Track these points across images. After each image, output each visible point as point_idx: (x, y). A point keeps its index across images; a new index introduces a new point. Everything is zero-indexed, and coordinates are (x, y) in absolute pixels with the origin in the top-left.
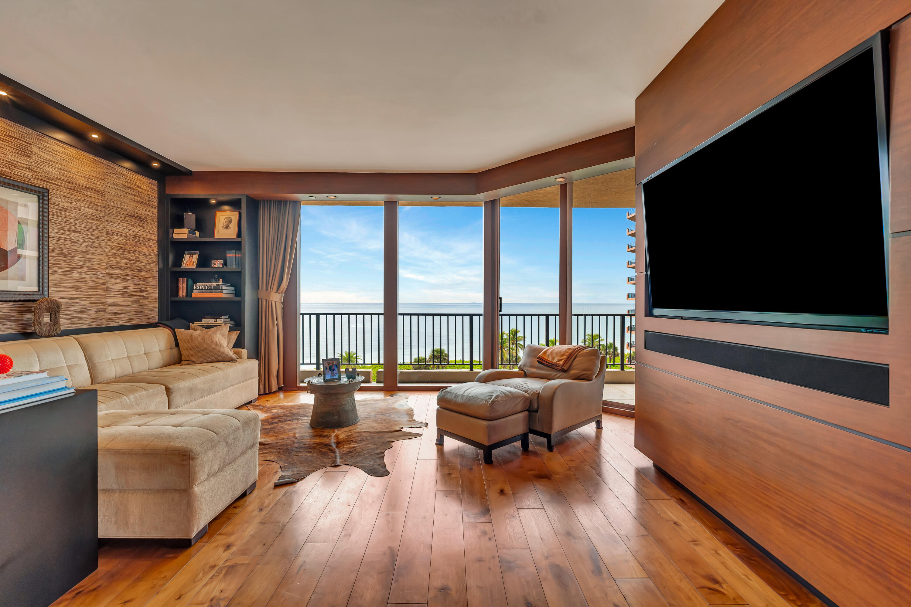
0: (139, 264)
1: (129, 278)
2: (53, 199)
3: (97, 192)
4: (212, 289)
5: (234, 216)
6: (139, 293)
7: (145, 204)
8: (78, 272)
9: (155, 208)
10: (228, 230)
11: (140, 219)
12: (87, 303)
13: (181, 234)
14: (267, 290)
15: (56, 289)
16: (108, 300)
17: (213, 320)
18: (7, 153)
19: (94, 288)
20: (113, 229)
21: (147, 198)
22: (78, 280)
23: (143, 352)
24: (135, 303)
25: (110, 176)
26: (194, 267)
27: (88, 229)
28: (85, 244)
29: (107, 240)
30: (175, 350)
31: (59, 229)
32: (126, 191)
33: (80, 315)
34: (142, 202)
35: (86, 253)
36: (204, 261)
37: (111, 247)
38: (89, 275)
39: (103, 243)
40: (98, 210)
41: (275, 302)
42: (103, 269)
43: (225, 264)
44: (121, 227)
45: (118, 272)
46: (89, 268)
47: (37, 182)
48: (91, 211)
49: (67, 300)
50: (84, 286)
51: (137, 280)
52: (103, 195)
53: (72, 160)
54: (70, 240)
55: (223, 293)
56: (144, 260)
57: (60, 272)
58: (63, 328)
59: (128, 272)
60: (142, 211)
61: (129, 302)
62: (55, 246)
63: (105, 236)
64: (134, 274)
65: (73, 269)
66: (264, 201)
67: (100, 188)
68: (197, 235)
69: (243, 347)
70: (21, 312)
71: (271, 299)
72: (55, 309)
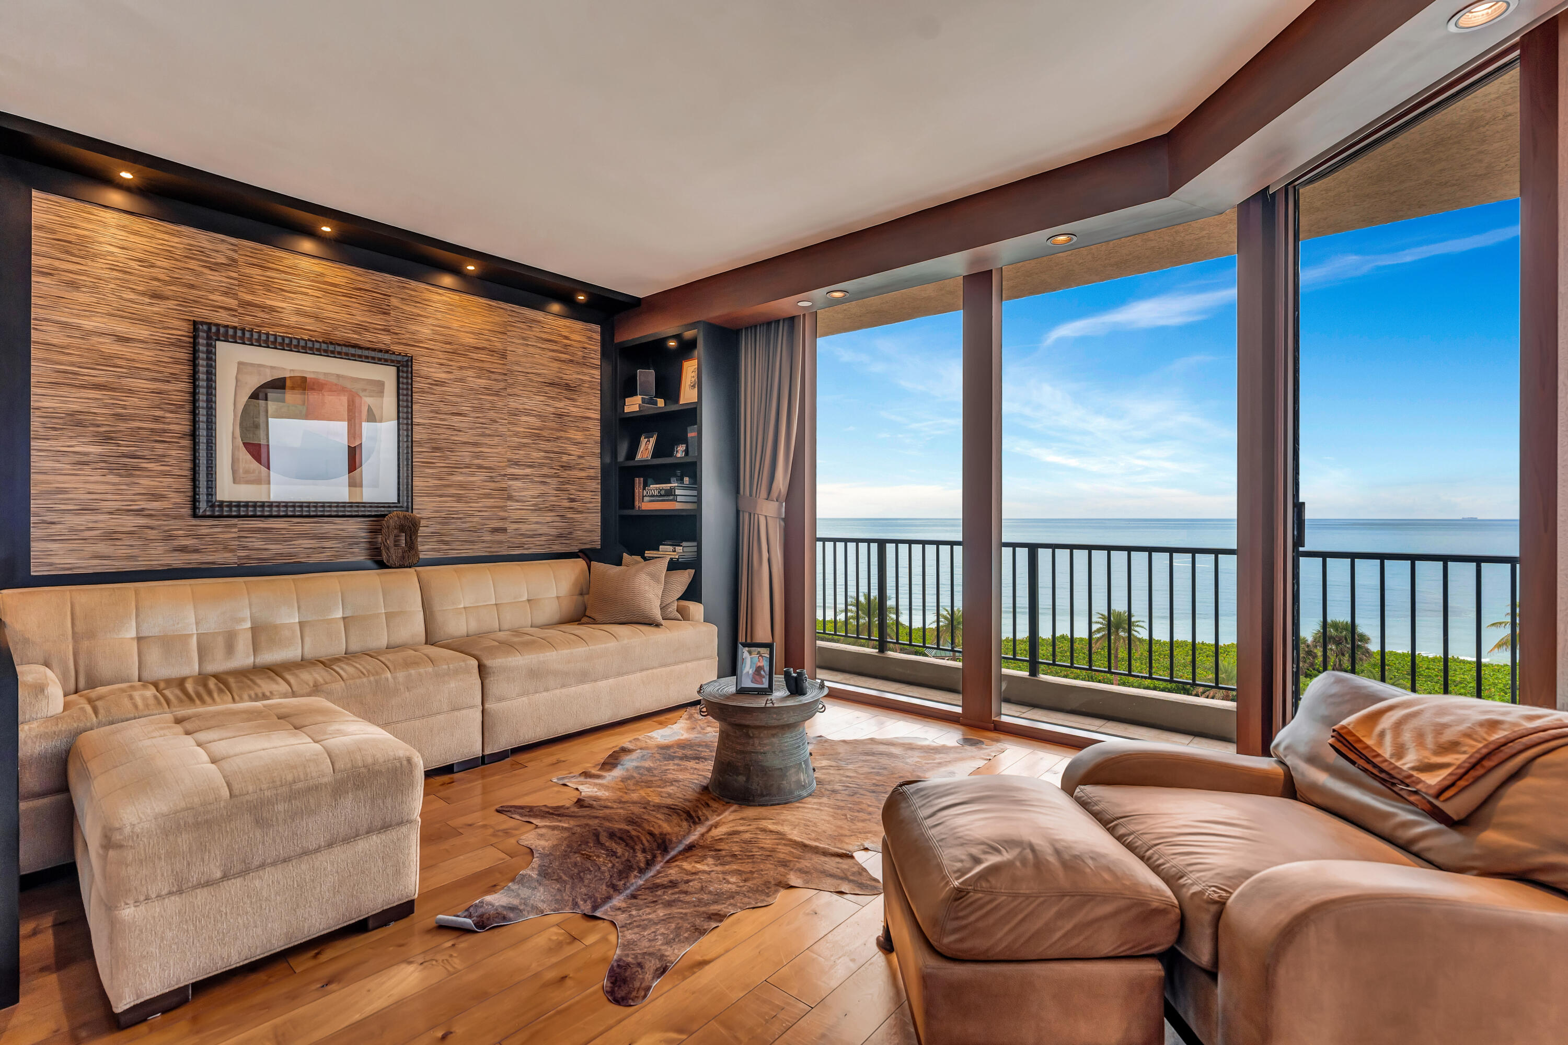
0: (565, 458)
1: (548, 480)
2: (421, 369)
3: (492, 351)
4: (663, 496)
6: (566, 504)
7: (578, 363)
8: (461, 473)
9: (596, 368)
11: (568, 387)
12: (476, 520)
13: (633, 405)
14: (751, 495)
15: (426, 499)
16: (511, 515)
17: (671, 548)
18: (354, 312)
19: (487, 496)
20: (521, 407)
21: (580, 353)
22: (461, 486)
24: (558, 519)
25: (514, 326)
26: (652, 457)
27: (479, 409)
28: (472, 432)
29: (509, 423)
31: (431, 412)
32: (543, 346)
33: (463, 536)
34: (571, 361)
35: (475, 444)
36: (662, 448)
37: (516, 434)
38: (479, 478)
39: (502, 429)
40: (495, 380)
41: (766, 516)
42: (504, 468)
43: (687, 452)
44: (535, 402)
45: (528, 471)
46: (480, 467)
47: (398, 349)
48: (483, 382)
49: (443, 515)
50: (471, 494)
51: (563, 483)
52: (503, 356)
53: (452, 310)
54: (450, 427)
55: (676, 501)
56: (575, 451)
57: (430, 475)
59: (545, 471)
60: (571, 374)
61: (549, 517)
62: (425, 436)
63: (506, 417)
64: (556, 473)
65: (454, 468)
67: (499, 346)
68: (659, 405)
69: (698, 600)
70: (375, 531)
71: (758, 512)
72: (410, 528)
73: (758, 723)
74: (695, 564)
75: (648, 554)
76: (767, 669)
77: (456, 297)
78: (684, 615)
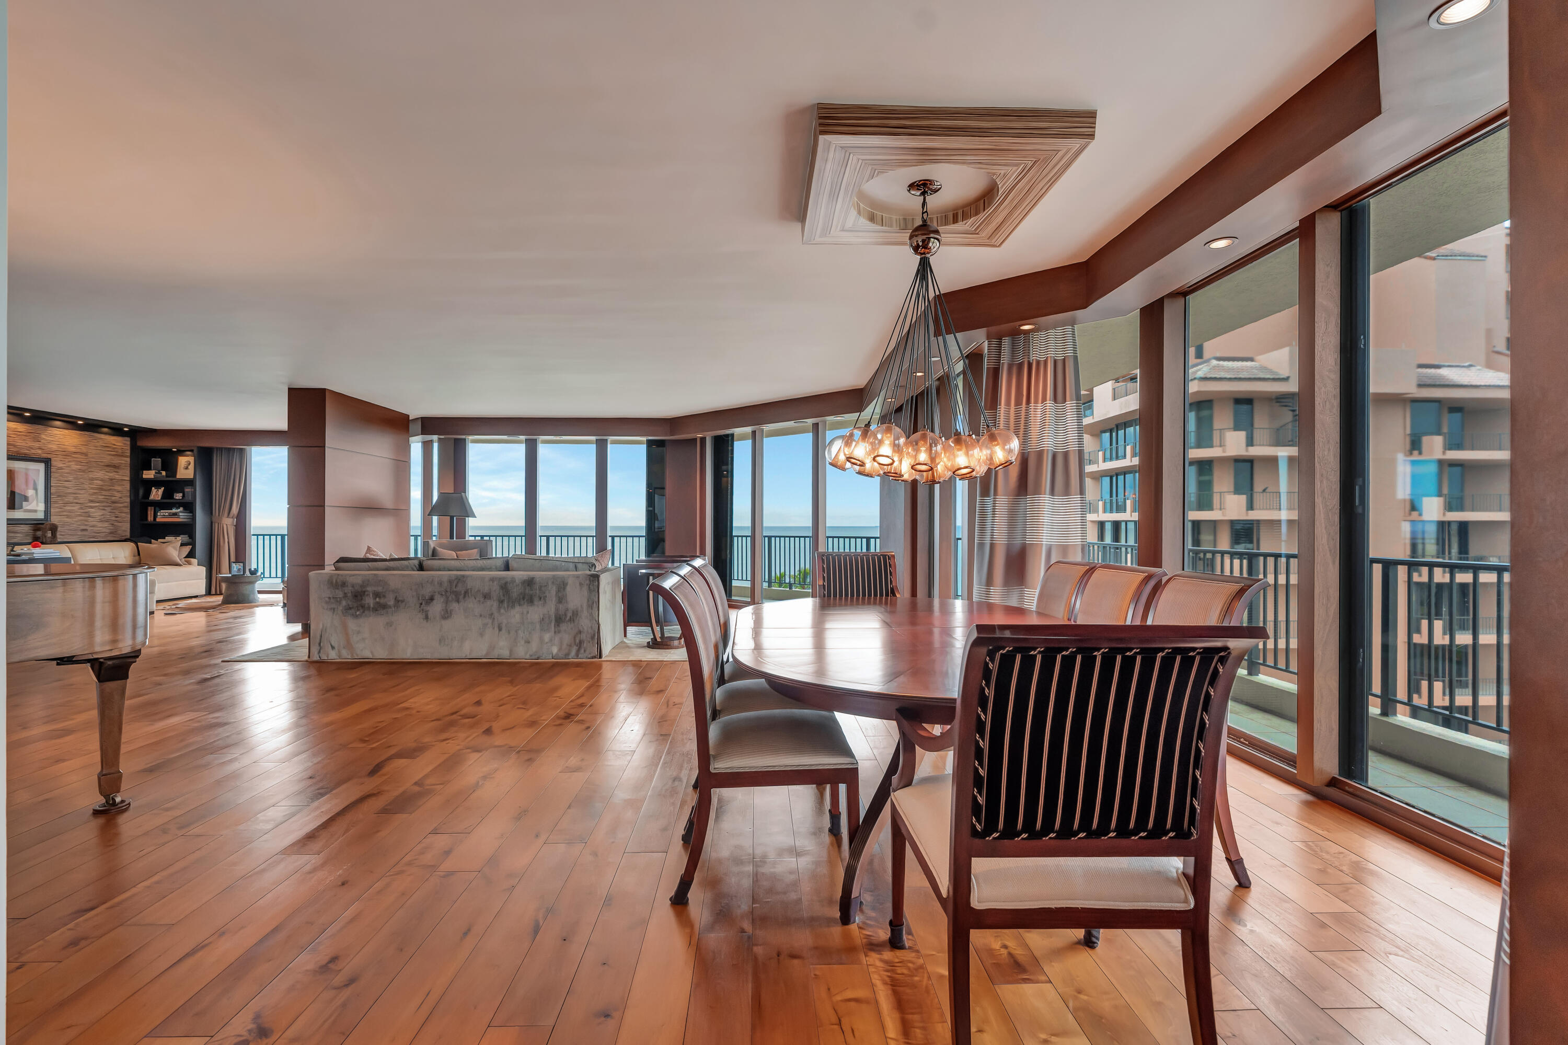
0: (113, 498)
1: (106, 508)
2: (53, 463)
3: (82, 453)
4: (171, 516)
5: (191, 459)
6: (114, 518)
7: (120, 455)
8: (70, 506)
9: (127, 457)
10: (187, 471)
11: (115, 467)
12: (75, 525)
13: (149, 475)
14: (219, 515)
15: (55, 516)
16: (90, 523)
17: (174, 538)
18: (27, 442)
19: (80, 515)
20: (95, 476)
21: (121, 451)
22: (70, 511)
23: (112, 557)
24: (111, 525)
25: (92, 442)
26: (159, 499)
27: (77, 478)
28: (73, 488)
29: (90, 484)
30: (137, 558)
31: (58, 481)
32: (104, 449)
33: (70, 533)
34: (117, 454)
35: (75, 493)
36: (168, 494)
37: (92, 488)
38: (76, 508)
39: (87, 486)
40: (84, 465)
42: (86, 503)
43: (183, 496)
44: (100, 474)
45: (97, 504)
46: (77, 503)
47: (45, 456)
48: (79, 466)
49: (61, 523)
50: (73, 514)
51: (112, 509)
52: (87, 455)
53: (65, 437)
54: (65, 486)
55: (177, 517)
56: (118, 495)
57: (57, 506)
58: (59, 540)
59: (105, 504)
60: (116, 461)
61: (106, 525)
62: (55, 491)
63: (88, 481)
64: (109, 505)
65: (66, 504)
66: (217, 448)
67: (85, 451)
68: (163, 474)
69: (195, 558)
70: (36, 530)
71: (223, 522)
72: (54, 529)
73: (242, 581)
74: (192, 543)
75: (159, 540)
76: (242, 569)
77: (67, 431)
78: (189, 563)
